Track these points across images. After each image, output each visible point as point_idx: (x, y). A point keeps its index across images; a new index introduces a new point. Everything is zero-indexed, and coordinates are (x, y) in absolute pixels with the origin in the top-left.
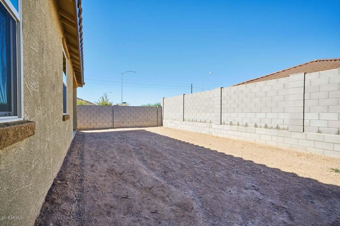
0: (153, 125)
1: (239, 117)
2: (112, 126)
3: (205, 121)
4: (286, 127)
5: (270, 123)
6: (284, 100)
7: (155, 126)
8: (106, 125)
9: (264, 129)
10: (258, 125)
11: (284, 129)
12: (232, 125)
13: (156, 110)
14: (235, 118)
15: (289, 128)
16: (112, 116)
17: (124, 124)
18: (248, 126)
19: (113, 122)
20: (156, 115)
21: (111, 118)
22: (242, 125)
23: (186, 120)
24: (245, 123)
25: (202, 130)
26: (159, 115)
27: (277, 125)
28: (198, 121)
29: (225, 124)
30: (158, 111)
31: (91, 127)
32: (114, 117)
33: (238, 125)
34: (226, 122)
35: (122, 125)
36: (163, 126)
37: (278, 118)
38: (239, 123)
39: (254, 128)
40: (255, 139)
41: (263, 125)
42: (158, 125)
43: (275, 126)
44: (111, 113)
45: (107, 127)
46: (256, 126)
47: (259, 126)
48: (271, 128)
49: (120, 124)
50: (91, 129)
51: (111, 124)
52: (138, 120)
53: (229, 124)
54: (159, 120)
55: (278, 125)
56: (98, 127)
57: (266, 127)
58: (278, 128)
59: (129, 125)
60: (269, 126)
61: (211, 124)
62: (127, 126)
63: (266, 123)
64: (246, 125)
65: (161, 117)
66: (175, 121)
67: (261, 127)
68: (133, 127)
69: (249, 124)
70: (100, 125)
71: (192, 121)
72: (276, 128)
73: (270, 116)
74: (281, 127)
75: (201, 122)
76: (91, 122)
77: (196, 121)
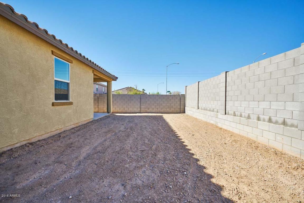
0: (175, 111)
1: (242, 106)
2: (140, 111)
3: (213, 110)
4: (295, 122)
5: (276, 116)
6: (293, 82)
7: (177, 113)
8: (136, 110)
9: (268, 123)
10: (262, 117)
11: (292, 126)
12: (235, 116)
13: (179, 98)
14: (238, 107)
15: (298, 124)
16: (140, 103)
17: (149, 110)
18: (251, 119)
19: (141, 108)
20: (179, 102)
21: (139, 104)
22: (245, 117)
23: (200, 109)
24: (248, 114)
25: (210, 120)
26: (182, 103)
27: (283, 119)
28: (208, 110)
29: (229, 115)
30: (180, 99)
31: (124, 111)
32: (141, 104)
33: (241, 116)
34: (230, 112)
35: (148, 111)
36: (185, 113)
37: (285, 109)
38: (242, 113)
39: (257, 121)
40: (257, 135)
41: (267, 118)
42: (180, 112)
43: (281, 120)
44: (139, 100)
45: (136, 112)
46: (259, 119)
47: (262, 119)
48: (276, 123)
49: (146, 109)
50: (124, 112)
51: (139, 109)
52: (161, 107)
53: (232, 114)
54: (182, 107)
55: (285, 119)
56: (129, 111)
57: (270, 121)
58: (284, 123)
59: (154, 111)
60: (274, 119)
61: (218, 113)
62: (152, 111)
63: (270, 115)
64: (249, 117)
65: (184, 104)
66: (192, 109)
67: (264, 121)
68: (157, 113)
69: (252, 116)
70: (131, 110)
71: (204, 110)
72: (282, 124)
73: (275, 105)
74: (289, 122)
75: (210, 111)
76: (125, 107)
77: (207, 110)
